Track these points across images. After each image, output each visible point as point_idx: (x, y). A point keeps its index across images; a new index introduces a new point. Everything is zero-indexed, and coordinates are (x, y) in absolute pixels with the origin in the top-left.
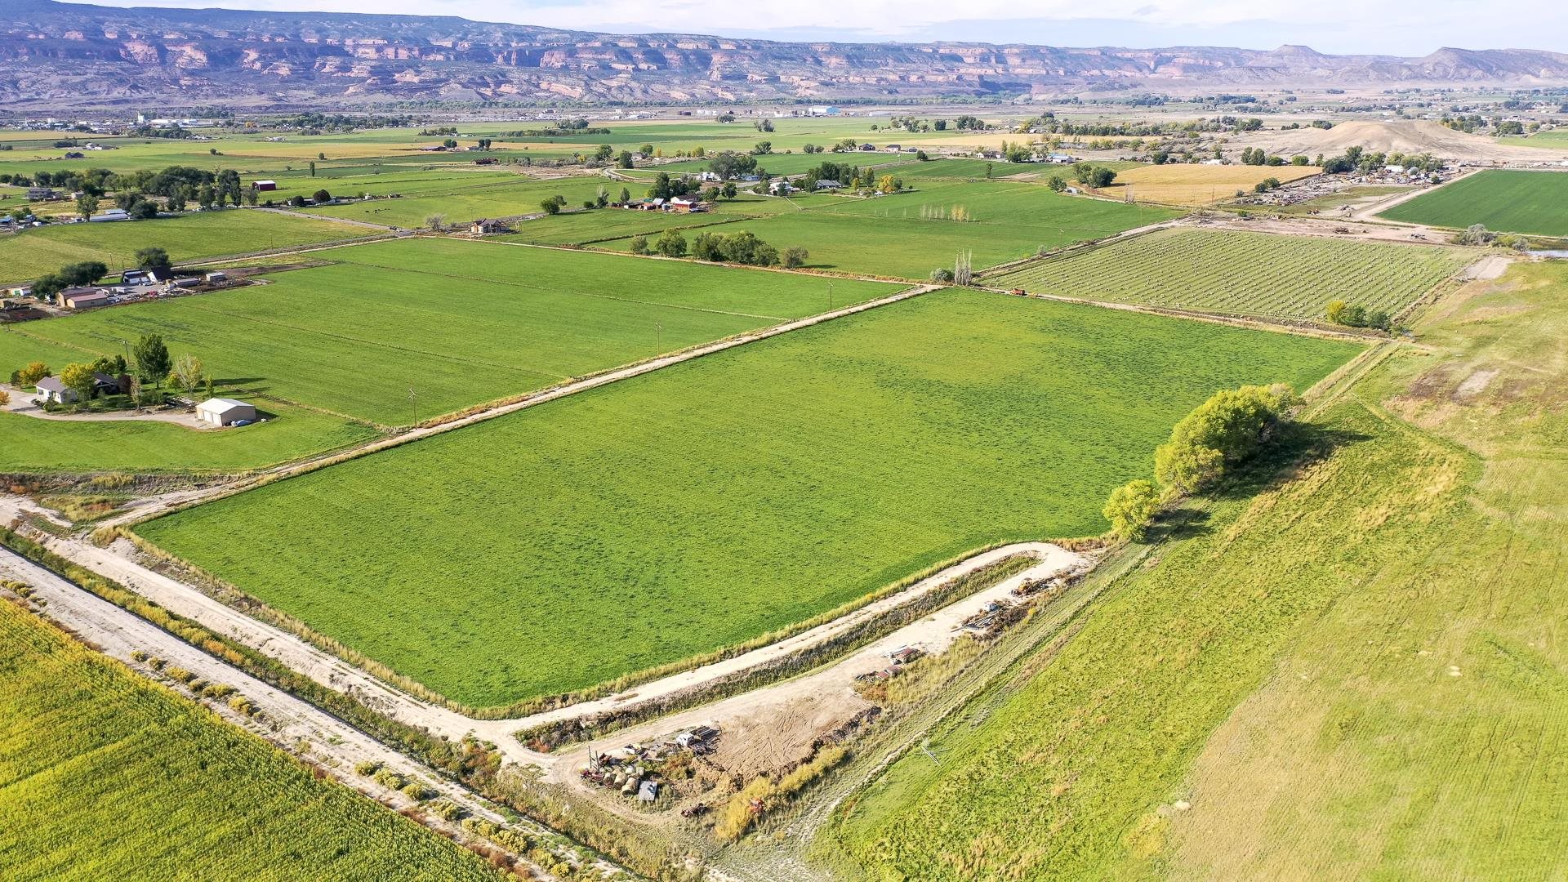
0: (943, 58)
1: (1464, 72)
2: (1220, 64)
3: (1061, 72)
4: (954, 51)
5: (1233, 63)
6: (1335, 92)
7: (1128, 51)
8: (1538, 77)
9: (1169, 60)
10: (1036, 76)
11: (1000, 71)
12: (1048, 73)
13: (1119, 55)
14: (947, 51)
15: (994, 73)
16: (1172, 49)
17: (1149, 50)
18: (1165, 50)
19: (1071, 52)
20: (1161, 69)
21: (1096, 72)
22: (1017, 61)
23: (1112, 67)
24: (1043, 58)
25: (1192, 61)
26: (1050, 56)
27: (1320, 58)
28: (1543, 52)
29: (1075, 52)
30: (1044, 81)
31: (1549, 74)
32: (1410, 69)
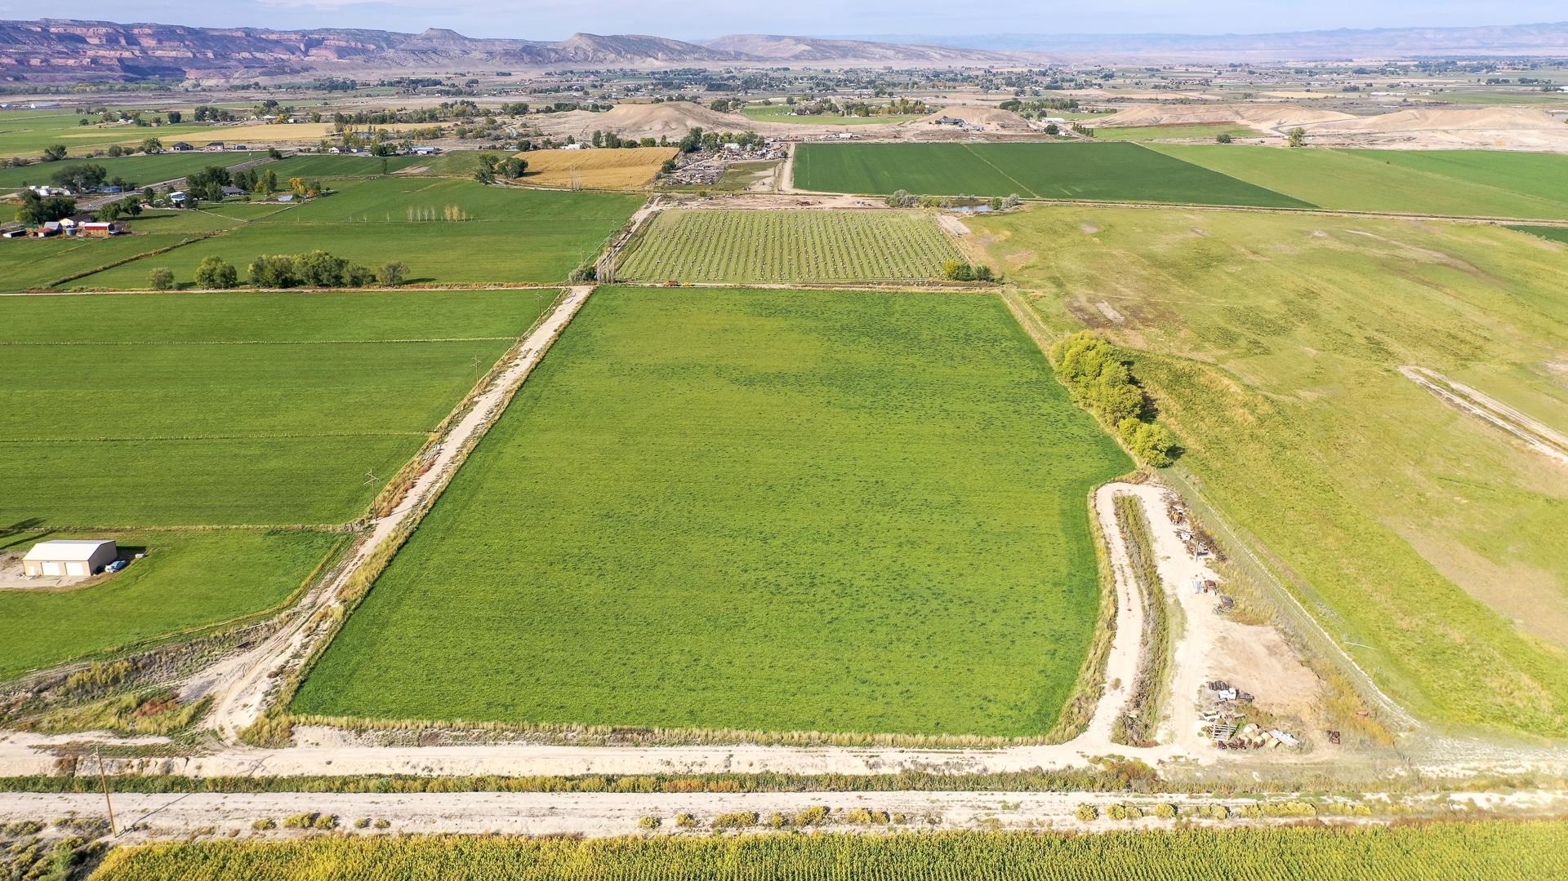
0: (61, 38)
1: (601, 55)
2: (372, 47)
3: (210, 55)
4: (71, 30)
5: (385, 46)
6: (504, 74)
7: (273, 32)
8: (657, 59)
9: (318, 43)
10: (182, 59)
11: (137, 53)
12: (194, 55)
13: (264, 36)
14: (61, 30)
15: (132, 56)
16: (319, 31)
17: (295, 32)
18: (312, 32)
19: (211, 33)
20: (313, 51)
21: (246, 55)
22: (153, 43)
23: (262, 50)
24: (181, 39)
25: (343, 44)
26: (189, 37)
27: (466, 42)
28: (655, 38)
29: (216, 33)
30: (193, 63)
31: (665, 57)
32: (557, 53)
